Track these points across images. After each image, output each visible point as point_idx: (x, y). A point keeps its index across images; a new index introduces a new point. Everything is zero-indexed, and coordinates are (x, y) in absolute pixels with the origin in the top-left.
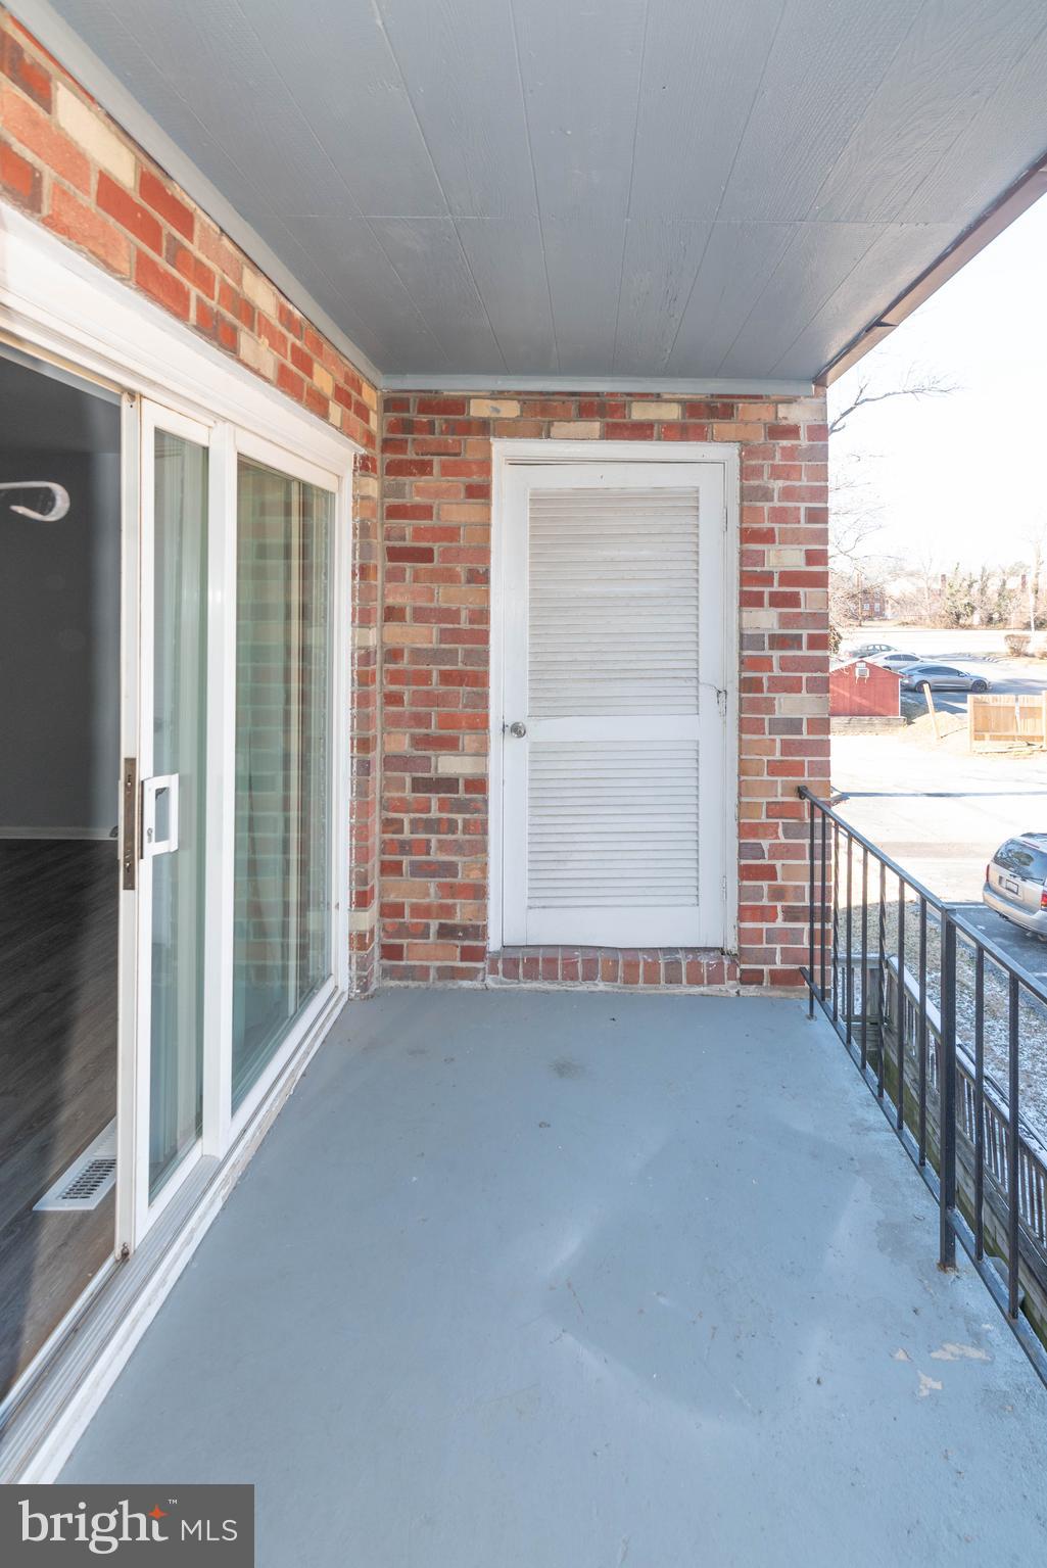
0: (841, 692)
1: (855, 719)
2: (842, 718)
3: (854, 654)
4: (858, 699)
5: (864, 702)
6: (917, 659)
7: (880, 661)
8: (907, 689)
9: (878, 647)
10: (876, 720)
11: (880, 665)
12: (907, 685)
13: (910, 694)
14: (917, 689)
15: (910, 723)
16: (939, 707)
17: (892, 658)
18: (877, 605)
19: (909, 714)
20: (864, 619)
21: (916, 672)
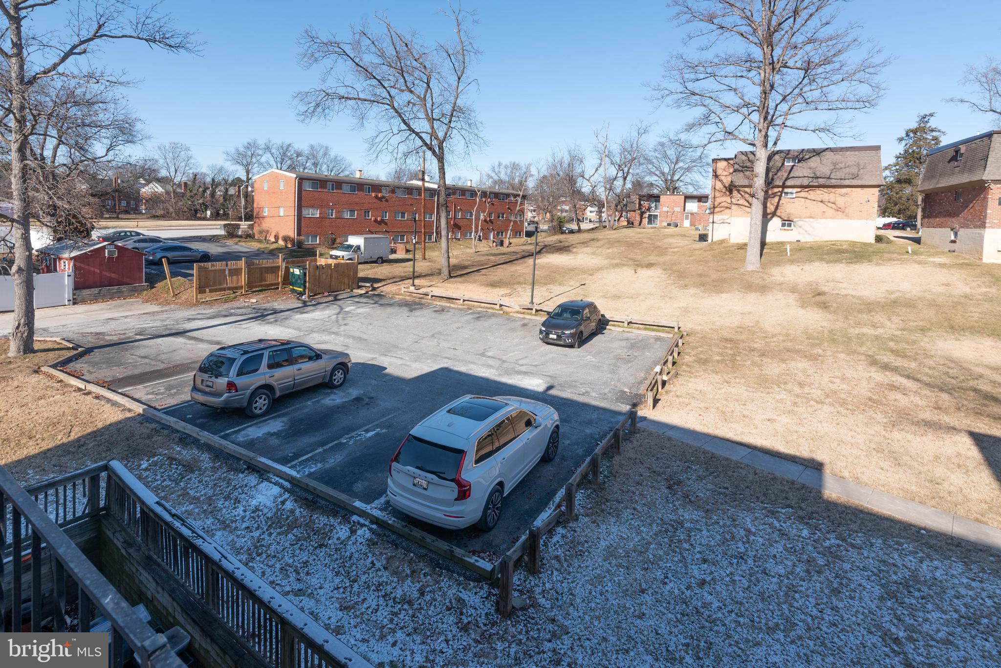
0: (92, 269)
1: (104, 289)
2: (93, 289)
3: (105, 239)
4: (107, 274)
5: (113, 275)
6: (161, 241)
7: (130, 244)
8: (150, 263)
9: (129, 234)
10: (124, 288)
11: (130, 247)
12: (152, 260)
13: (154, 267)
14: (159, 263)
15: (152, 287)
16: (174, 274)
17: (140, 241)
18: (132, 202)
19: (152, 281)
20: (121, 213)
21: (159, 250)
